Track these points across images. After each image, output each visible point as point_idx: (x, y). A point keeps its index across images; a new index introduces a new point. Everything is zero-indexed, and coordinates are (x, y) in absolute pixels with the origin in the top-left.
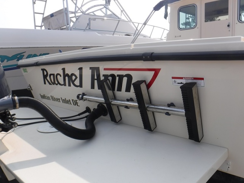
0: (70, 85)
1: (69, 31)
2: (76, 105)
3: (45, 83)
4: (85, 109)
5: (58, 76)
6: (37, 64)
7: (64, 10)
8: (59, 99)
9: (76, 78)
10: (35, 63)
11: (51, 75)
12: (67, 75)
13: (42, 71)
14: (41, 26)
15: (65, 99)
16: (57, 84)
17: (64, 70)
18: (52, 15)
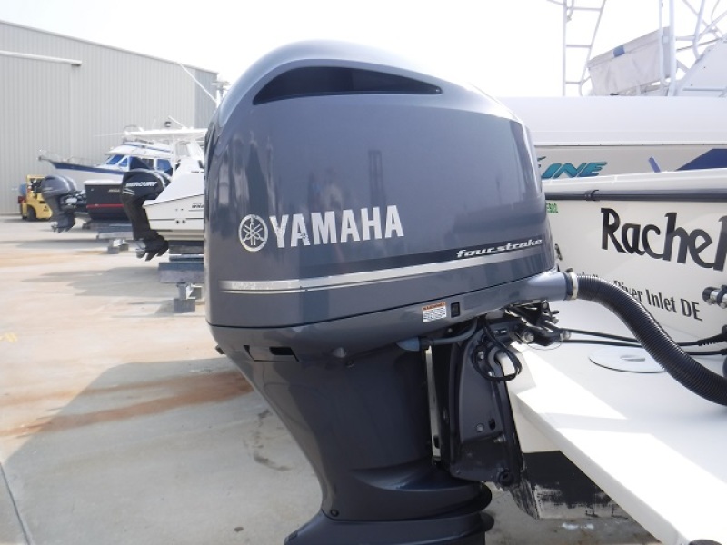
0: (682, 259)
1: (670, 98)
2: (690, 315)
3: (605, 246)
4: (718, 332)
5: (651, 233)
6: (592, 196)
7: (661, 34)
8: (640, 293)
9: (709, 241)
10: (587, 193)
11: (626, 227)
12: (682, 232)
13: (602, 214)
14: (580, 83)
15: (660, 294)
16: (640, 253)
17: (672, 217)
18: (619, 52)
